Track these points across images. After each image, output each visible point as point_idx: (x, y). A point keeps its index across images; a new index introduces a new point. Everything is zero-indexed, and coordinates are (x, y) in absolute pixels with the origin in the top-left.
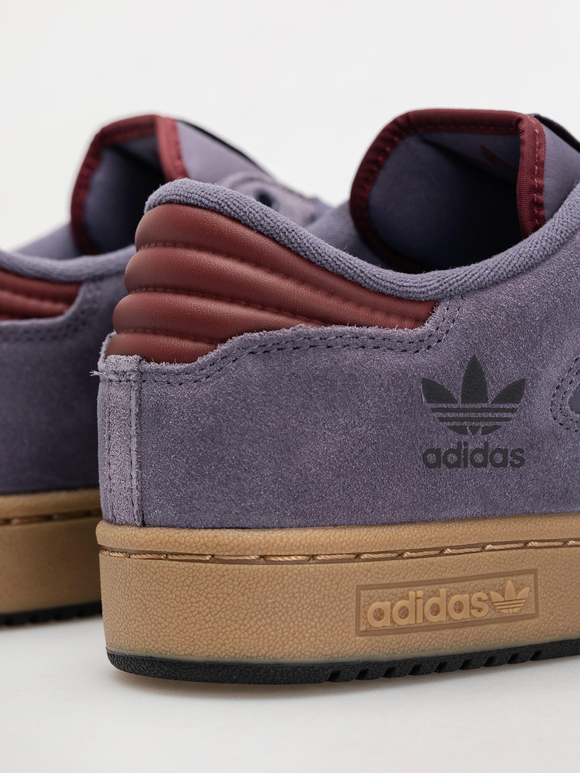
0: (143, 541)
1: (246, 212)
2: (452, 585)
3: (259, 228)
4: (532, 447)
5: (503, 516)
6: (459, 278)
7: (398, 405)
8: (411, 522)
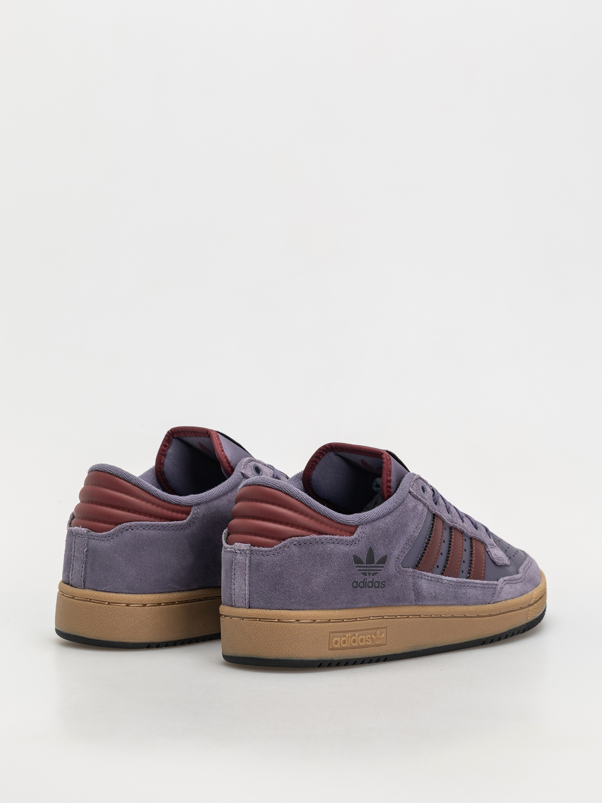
0: (250, 614)
1: (291, 491)
2: (360, 632)
3: (296, 498)
4: (388, 580)
5: (376, 607)
6: (365, 517)
7: (345, 565)
8: (347, 608)
